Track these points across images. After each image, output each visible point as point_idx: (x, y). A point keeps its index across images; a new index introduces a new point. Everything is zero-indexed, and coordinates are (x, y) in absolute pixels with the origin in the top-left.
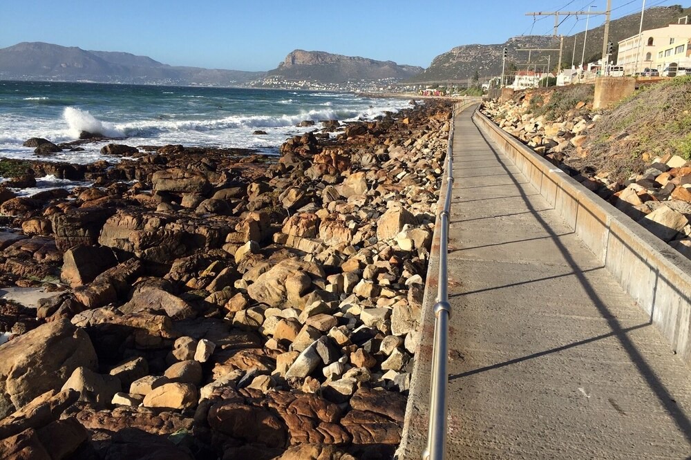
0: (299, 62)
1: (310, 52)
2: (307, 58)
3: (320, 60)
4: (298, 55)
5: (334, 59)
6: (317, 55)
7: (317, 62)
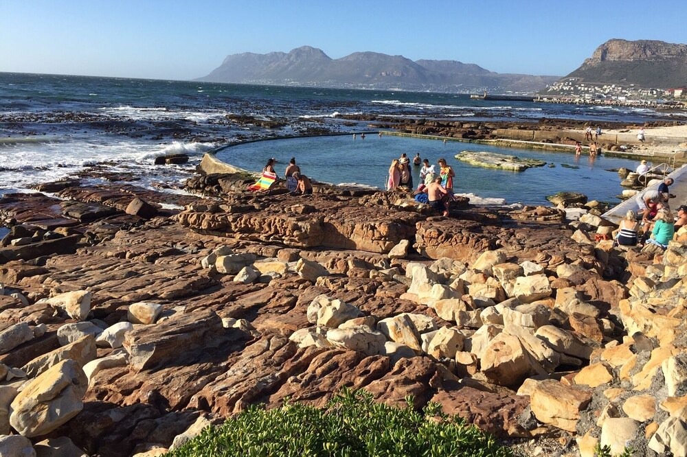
0: (612, 57)
1: (634, 43)
2: (626, 51)
3: (649, 53)
4: (613, 47)
5: (673, 52)
6: (644, 45)
7: (643, 57)
